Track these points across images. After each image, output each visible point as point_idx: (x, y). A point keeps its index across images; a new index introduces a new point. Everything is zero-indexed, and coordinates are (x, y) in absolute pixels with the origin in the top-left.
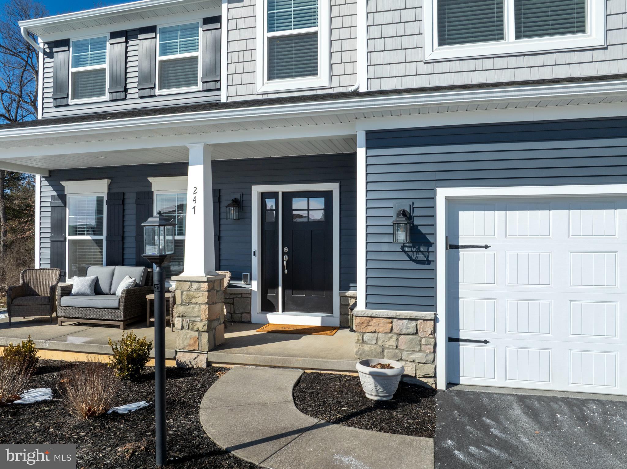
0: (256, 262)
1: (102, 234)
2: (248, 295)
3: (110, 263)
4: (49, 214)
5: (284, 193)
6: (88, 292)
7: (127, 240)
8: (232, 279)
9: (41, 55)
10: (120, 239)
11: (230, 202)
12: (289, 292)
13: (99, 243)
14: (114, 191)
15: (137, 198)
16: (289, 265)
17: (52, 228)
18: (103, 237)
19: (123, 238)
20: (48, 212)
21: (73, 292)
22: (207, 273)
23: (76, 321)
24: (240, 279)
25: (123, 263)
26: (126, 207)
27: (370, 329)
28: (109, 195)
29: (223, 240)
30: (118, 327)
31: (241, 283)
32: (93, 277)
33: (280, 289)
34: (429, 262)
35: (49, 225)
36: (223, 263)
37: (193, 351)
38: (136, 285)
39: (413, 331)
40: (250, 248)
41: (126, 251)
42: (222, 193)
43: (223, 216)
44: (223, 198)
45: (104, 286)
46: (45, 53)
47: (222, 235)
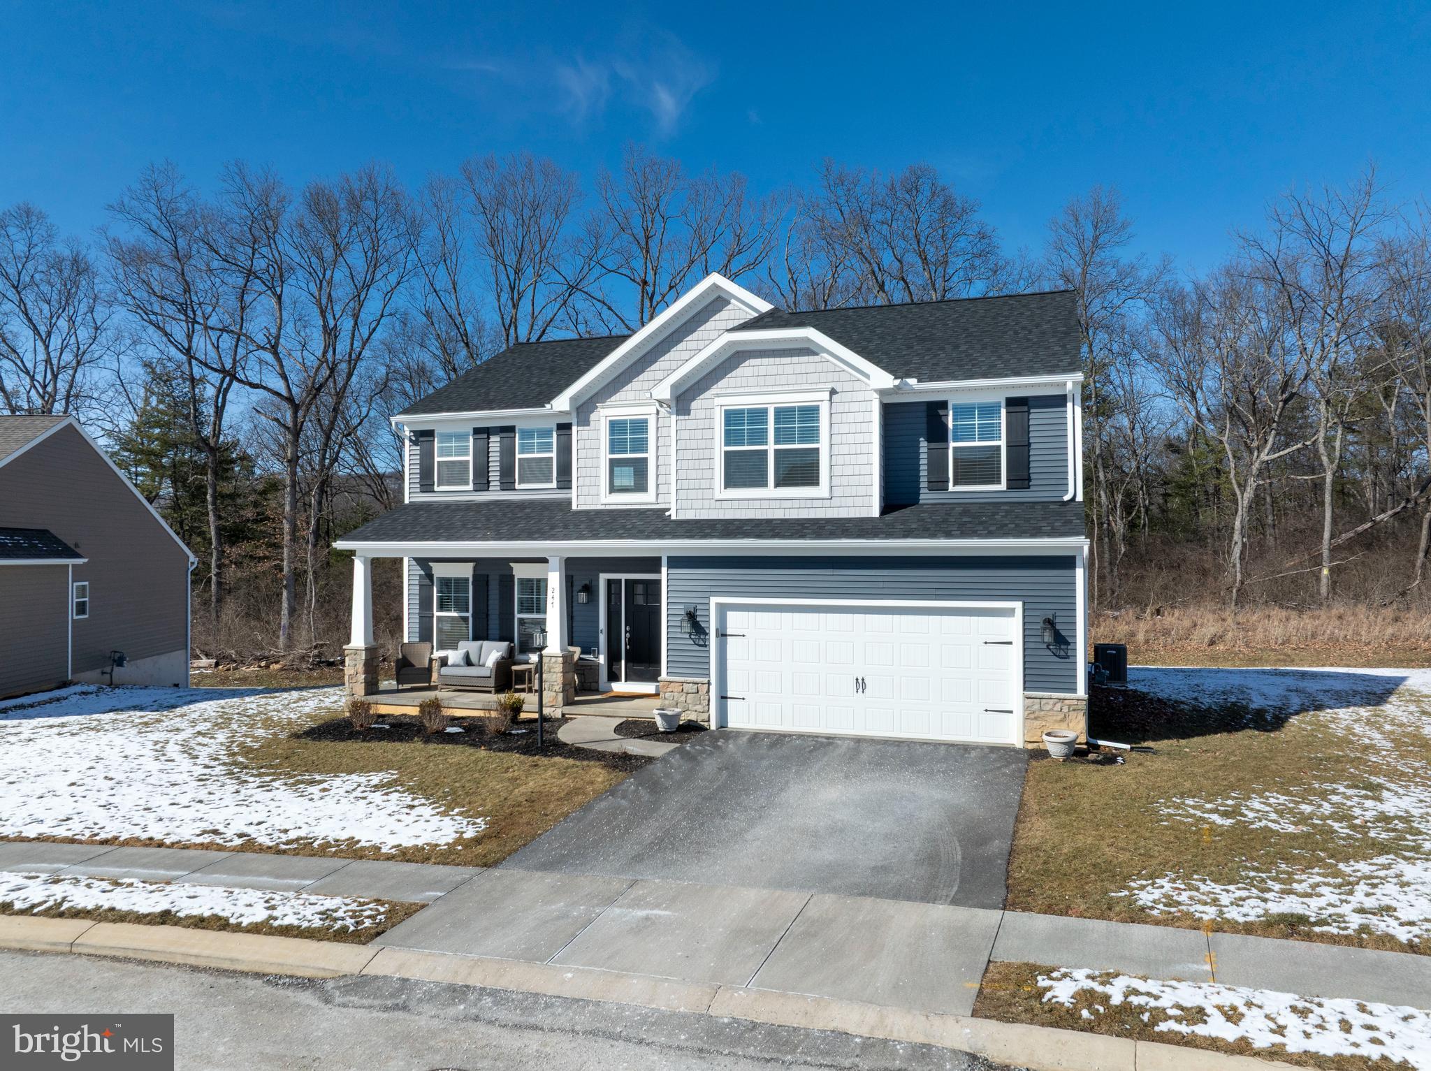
0: (603, 639)
1: (467, 611)
2: (595, 668)
3: (476, 638)
4: (417, 592)
5: (626, 580)
6: (462, 663)
7: (491, 617)
8: (582, 653)
9: (407, 443)
10: (484, 616)
11: (580, 588)
12: (630, 665)
13: (465, 619)
14: (478, 573)
15: (501, 581)
16: (630, 641)
17: (421, 604)
18: (469, 614)
19: (487, 615)
20: (416, 590)
21: (450, 663)
22: (562, 650)
23: (454, 688)
24: (590, 653)
25: (486, 638)
26: (490, 587)
27: (670, 690)
28: (474, 576)
29: (576, 619)
30: (490, 692)
31: (591, 657)
32: (465, 651)
33: (623, 662)
34: (706, 646)
35: (418, 602)
36: (575, 639)
37: (551, 706)
38: (503, 658)
39: (695, 691)
40: (598, 627)
41: (490, 627)
42: (575, 578)
43: (574, 599)
44: (575, 583)
45: (474, 659)
46: (411, 440)
47: (575, 614)
